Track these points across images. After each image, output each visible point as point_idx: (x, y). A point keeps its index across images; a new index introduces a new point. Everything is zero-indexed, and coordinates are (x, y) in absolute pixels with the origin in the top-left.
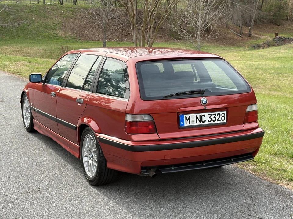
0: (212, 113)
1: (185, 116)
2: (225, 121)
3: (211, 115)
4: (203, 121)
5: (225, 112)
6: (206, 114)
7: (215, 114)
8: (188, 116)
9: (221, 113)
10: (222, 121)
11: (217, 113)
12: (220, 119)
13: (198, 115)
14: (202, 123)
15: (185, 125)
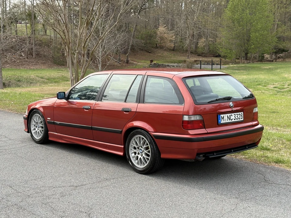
0: (236, 114)
1: (221, 115)
2: (243, 119)
3: (235, 115)
4: (231, 119)
5: (242, 113)
6: (233, 114)
7: (237, 114)
8: (222, 115)
9: (240, 113)
10: (241, 120)
11: (238, 113)
12: (240, 118)
13: (228, 115)
14: (231, 121)
15: (221, 122)
